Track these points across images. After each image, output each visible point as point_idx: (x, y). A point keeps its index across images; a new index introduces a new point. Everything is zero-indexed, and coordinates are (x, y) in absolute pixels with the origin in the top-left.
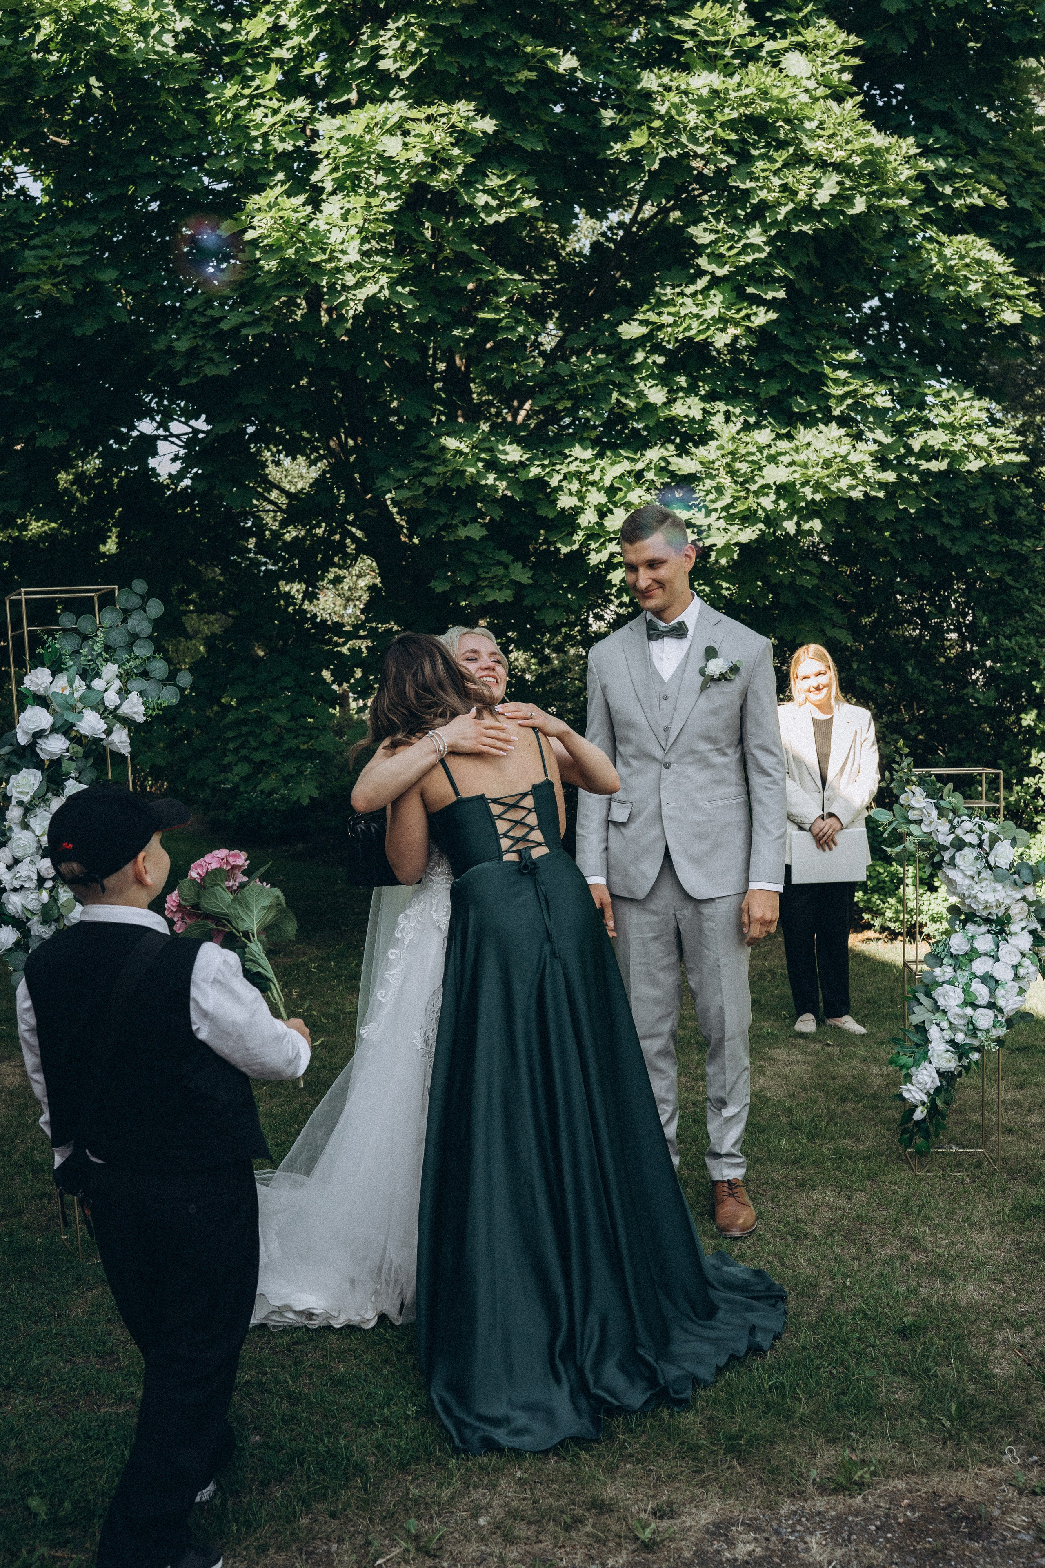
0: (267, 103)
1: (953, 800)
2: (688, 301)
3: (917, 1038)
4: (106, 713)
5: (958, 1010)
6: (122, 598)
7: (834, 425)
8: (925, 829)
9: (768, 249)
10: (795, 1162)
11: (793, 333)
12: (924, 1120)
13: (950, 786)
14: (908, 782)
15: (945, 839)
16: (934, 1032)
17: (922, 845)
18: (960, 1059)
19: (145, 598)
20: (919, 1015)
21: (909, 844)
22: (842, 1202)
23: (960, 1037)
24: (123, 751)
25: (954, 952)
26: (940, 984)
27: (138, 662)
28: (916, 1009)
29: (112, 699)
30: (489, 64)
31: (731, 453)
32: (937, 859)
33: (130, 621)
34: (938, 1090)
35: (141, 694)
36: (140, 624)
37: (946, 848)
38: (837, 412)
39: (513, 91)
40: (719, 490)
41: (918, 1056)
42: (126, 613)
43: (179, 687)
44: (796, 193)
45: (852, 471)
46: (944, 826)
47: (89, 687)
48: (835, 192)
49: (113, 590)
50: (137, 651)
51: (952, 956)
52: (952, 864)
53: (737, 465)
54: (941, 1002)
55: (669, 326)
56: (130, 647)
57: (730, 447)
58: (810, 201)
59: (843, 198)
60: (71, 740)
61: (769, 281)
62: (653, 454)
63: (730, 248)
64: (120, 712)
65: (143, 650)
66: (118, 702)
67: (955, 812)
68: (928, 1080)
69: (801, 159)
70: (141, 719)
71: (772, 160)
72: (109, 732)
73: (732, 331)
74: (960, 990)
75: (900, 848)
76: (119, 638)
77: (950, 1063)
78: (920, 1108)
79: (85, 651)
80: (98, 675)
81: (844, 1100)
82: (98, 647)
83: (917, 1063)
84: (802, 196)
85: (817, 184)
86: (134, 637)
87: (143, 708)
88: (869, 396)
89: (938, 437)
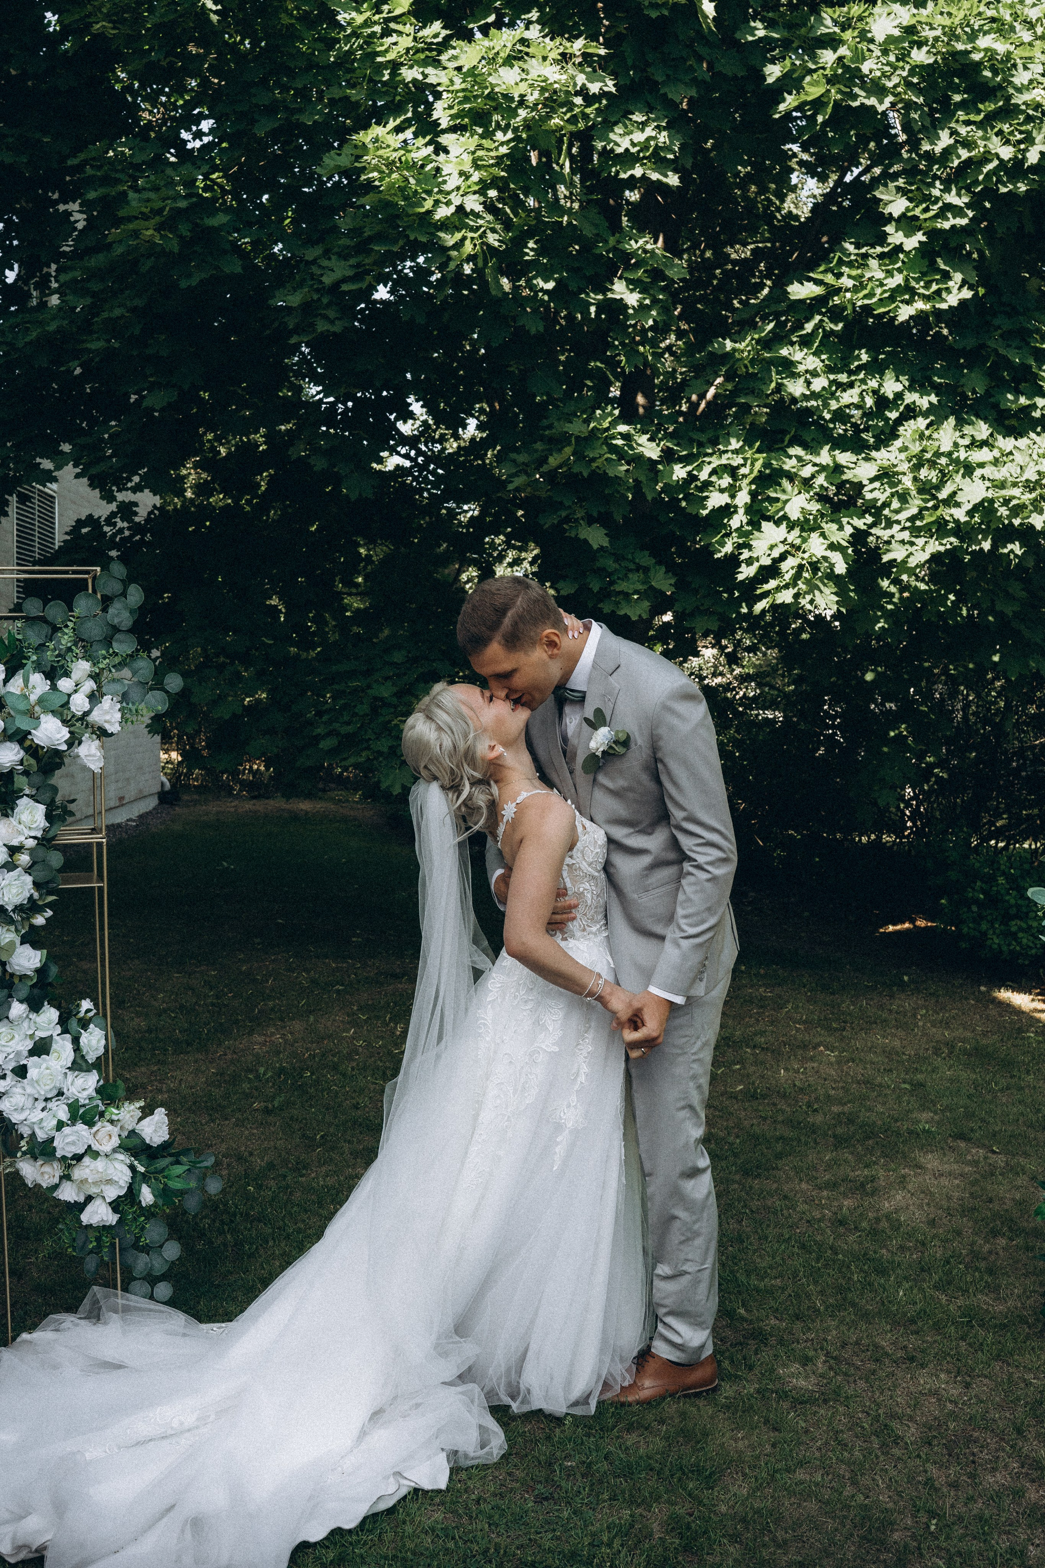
2: (873, 263)
4: (70, 719)
6: (101, 583)
19: (125, 583)
24: (95, 768)
27: (117, 660)
29: (79, 703)
33: (111, 611)
35: (121, 698)
42: (106, 601)
43: (167, 692)
47: (54, 687)
50: (116, 647)
55: (848, 290)
56: (108, 642)
60: (27, 750)
64: (89, 719)
65: (124, 646)
66: (87, 707)
70: (116, 728)
72: (73, 742)
76: (94, 630)
79: (52, 644)
80: (67, 674)
82: (68, 641)
86: (115, 629)
87: (118, 715)
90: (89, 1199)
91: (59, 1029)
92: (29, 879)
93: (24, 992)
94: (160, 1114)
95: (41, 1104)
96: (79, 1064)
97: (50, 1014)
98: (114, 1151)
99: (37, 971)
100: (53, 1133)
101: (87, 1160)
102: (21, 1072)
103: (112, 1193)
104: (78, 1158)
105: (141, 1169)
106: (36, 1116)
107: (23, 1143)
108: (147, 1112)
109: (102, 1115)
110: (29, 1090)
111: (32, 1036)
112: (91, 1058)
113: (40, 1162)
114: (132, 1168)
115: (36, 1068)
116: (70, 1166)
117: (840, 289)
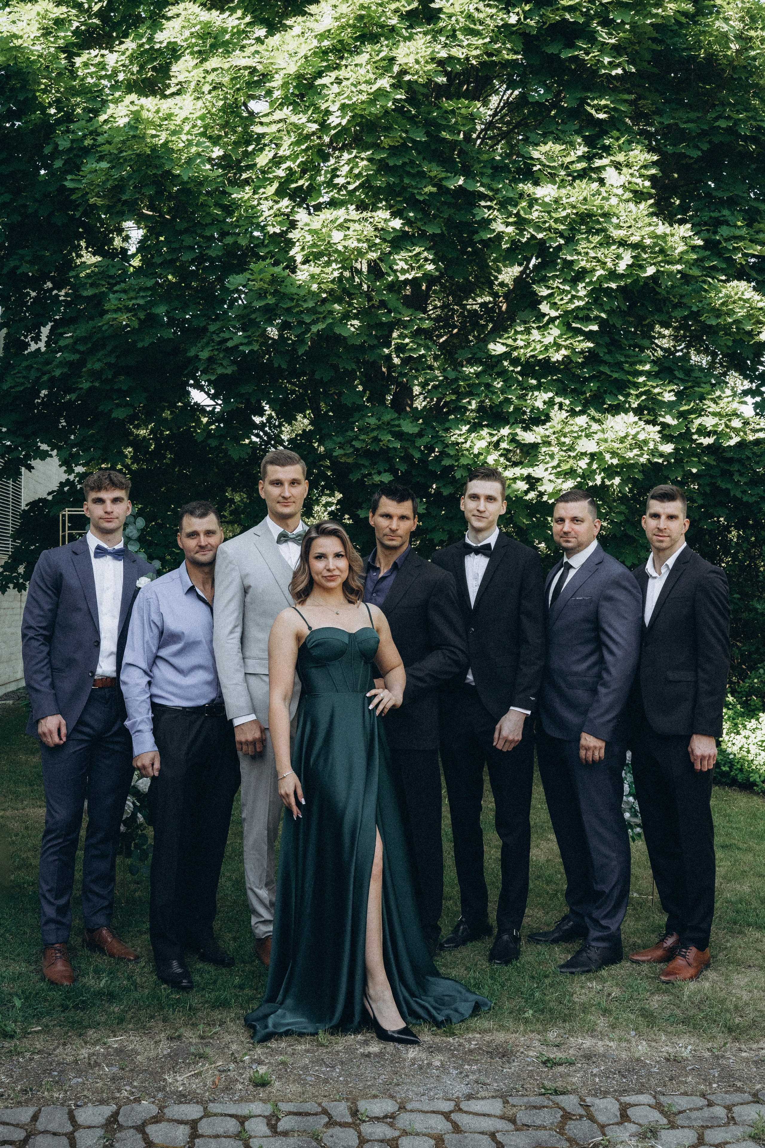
7: (631, 414)
9: (587, 299)
11: (610, 352)
30: (406, 181)
31: (560, 431)
36: (132, 532)
38: (635, 405)
39: (421, 198)
40: (552, 455)
44: (605, 263)
45: (640, 445)
48: (630, 263)
53: (563, 439)
55: (521, 348)
57: (559, 427)
58: (615, 268)
59: (637, 266)
61: (587, 319)
62: (505, 431)
63: (562, 299)
69: (608, 241)
71: (590, 242)
73: (564, 352)
84: (609, 265)
85: (619, 257)
88: (659, 394)
89: (709, 422)
117: (517, 348)
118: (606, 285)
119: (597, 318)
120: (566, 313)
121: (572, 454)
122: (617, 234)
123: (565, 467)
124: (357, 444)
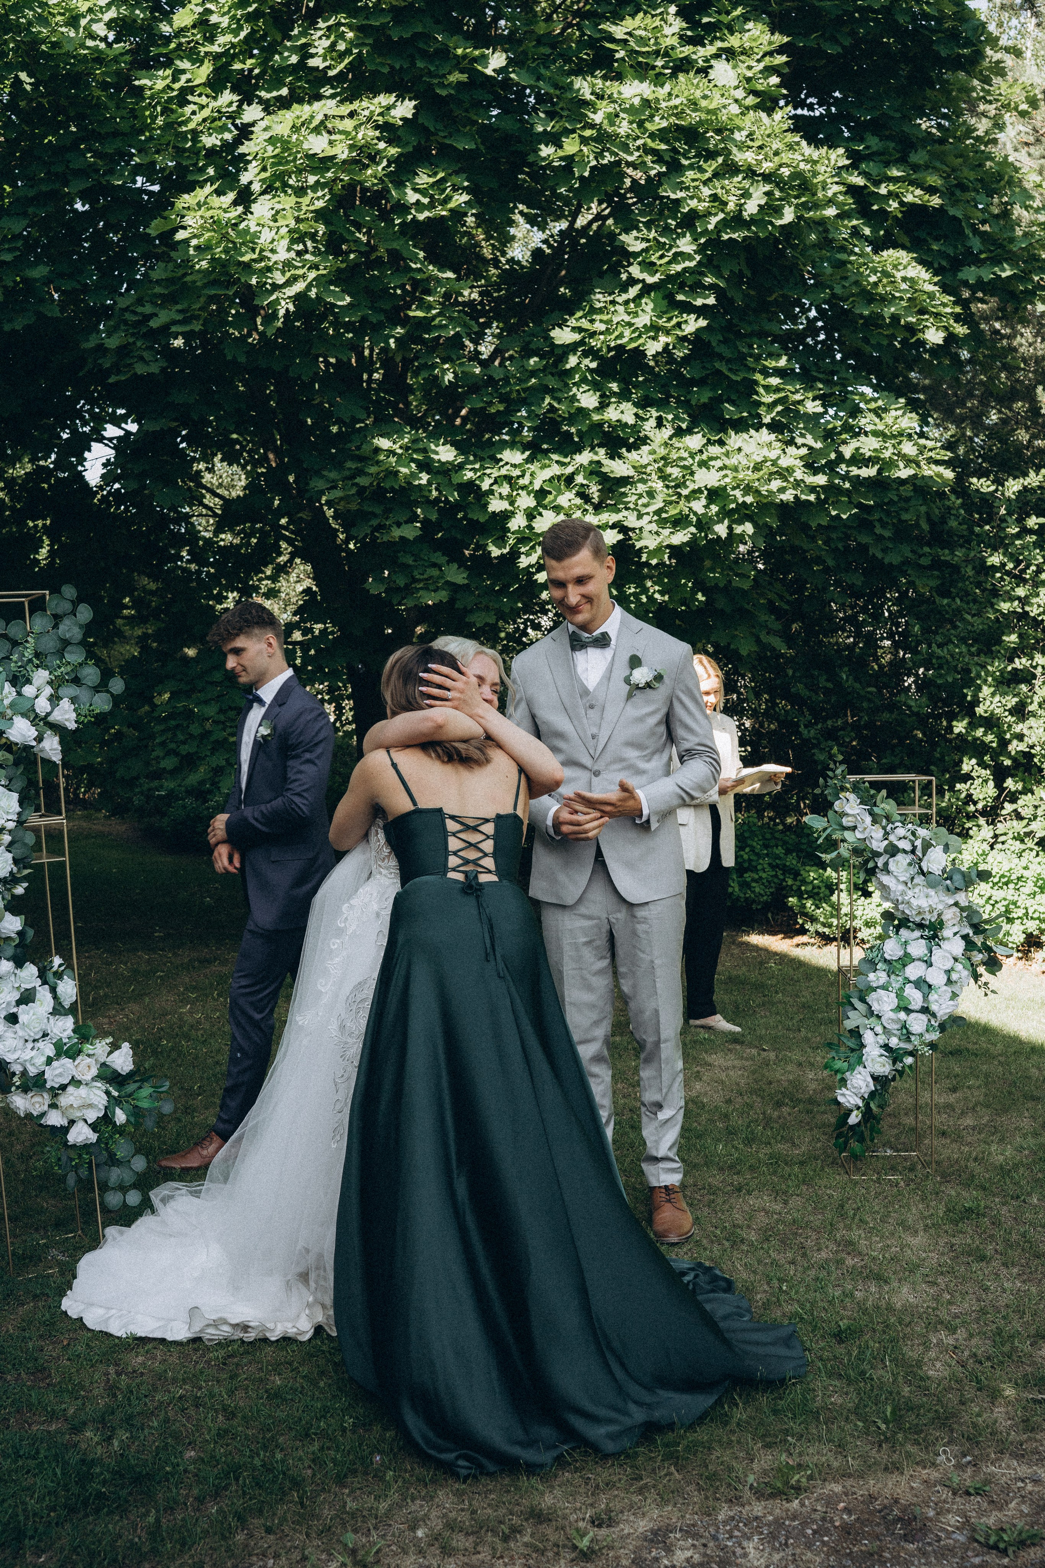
0: (196, 99)
1: (887, 807)
2: (621, 309)
3: (851, 1043)
4: (36, 719)
5: (892, 1015)
6: (54, 604)
7: (764, 430)
8: (859, 835)
9: (698, 258)
10: (731, 1167)
11: (723, 340)
12: (858, 1124)
13: (884, 792)
14: (843, 789)
15: (878, 845)
16: (868, 1037)
17: (856, 852)
18: (894, 1063)
19: (75, 604)
20: (853, 1020)
21: (844, 851)
22: (778, 1207)
23: (894, 1042)
24: (54, 759)
25: (888, 957)
26: (874, 989)
27: (69, 668)
28: (851, 1014)
29: (42, 705)
30: (420, 65)
31: (662, 458)
32: (871, 865)
33: (61, 627)
34: (872, 1094)
35: (73, 700)
36: (70, 629)
37: (879, 855)
38: (767, 420)
39: (445, 94)
40: (651, 494)
41: (852, 1060)
42: (57, 618)
43: (111, 694)
44: (725, 204)
45: (782, 474)
46: (878, 833)
47: (19, 694)
48: (763, 202)
49: (44, 595)
50: (68, 657)
51: (885, 960)
52: (886, 869)
53: (669, 470)
54: (875, 1007)
55: (601, 333)
56: (60, 654)
57: (662, 452)
58: (740, 211)
59: (771, 208)
60: (3, 747)
61: (699, 288)
62: (584, 458)
63: (662, 257)
64: (51, 719)
65: (75, 656)
66: (49, 709)
67: (888, 818)
68: (863, 1084)
69: (730, 169)
70: (72, 726)
71: (702, 170)
72: (39, 739)
73: (663, 339)
74: (893, 995)
75: (834, 855)
76: (50, 644)
77: (884, 1067)
78: (855, 1113)
79: (15, 657)
80: (29, 681)
81: (779, 1104)
82: (28, 654)
83: (851, 1068)
84: (731, 206)
85: (746, 195)
86: (65, 643)
87: (74, 715)
88: (800, 402)
89: (868, 445)
90: (72, 1122)
91: (39, 982)
92: (10, 856)
93: (10, 951)
94: (126, 1047)
95: (30, 1045)
96: (58, 1010)
97: (31, 970)
98: (93, 1079)
99: (19, 933)
100: (42, 1068)
101: (70, 1089)
102: (12, 1019)
103: (92, 1116)
104: (63, 1087)
105: (116, 1094)
106: (28, 1054)
107: (15, 1079)
108: (115, 1047)
109: (80, 1052)
110: (21, 1033)
111: (18, 988)
112: (67, 1004)
113: (30, 1094)
114: (108, 1093)
115: (25, 1014)
116: (56, 1095)
117: (595, 333)
118: (726, 237)
119: (712, 287)
120: (670, 278)
121: (685, 492)
122: (744, 157)
123: (673, 511)
124: (363, 481)
